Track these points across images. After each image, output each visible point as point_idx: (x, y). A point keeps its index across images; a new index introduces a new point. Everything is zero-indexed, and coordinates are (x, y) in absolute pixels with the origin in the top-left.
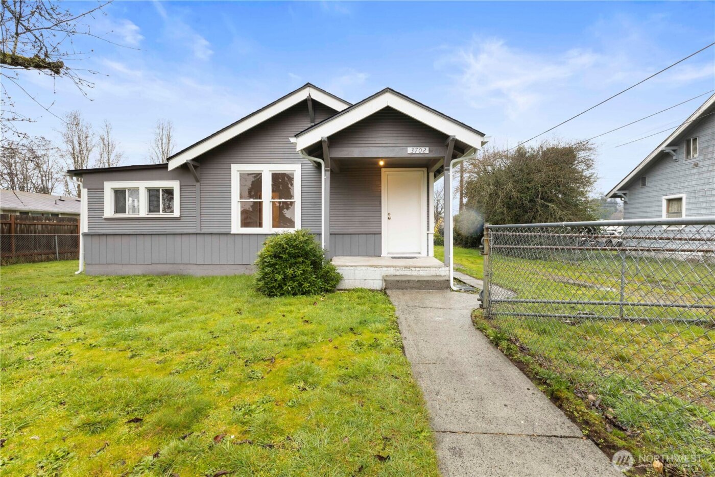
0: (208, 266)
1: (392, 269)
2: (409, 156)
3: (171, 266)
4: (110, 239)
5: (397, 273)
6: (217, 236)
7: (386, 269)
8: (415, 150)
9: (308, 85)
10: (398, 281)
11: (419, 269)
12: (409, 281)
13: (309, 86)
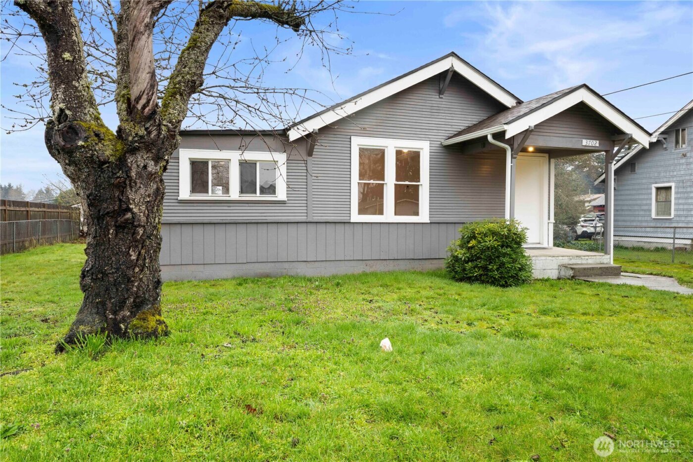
0: (319, 263)
1: (566, 258)
2: (583, 148)
3: (273, 264)
4: (187, 230)
5: (571, 262)
6: (333, 225)
7: (561, 258)
8: (588, 142)
9: (453, 54)
10: (585, 269)
11: (587, 257)
12: (593, 268)
13: (453, 56)
